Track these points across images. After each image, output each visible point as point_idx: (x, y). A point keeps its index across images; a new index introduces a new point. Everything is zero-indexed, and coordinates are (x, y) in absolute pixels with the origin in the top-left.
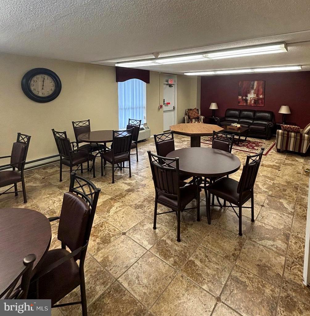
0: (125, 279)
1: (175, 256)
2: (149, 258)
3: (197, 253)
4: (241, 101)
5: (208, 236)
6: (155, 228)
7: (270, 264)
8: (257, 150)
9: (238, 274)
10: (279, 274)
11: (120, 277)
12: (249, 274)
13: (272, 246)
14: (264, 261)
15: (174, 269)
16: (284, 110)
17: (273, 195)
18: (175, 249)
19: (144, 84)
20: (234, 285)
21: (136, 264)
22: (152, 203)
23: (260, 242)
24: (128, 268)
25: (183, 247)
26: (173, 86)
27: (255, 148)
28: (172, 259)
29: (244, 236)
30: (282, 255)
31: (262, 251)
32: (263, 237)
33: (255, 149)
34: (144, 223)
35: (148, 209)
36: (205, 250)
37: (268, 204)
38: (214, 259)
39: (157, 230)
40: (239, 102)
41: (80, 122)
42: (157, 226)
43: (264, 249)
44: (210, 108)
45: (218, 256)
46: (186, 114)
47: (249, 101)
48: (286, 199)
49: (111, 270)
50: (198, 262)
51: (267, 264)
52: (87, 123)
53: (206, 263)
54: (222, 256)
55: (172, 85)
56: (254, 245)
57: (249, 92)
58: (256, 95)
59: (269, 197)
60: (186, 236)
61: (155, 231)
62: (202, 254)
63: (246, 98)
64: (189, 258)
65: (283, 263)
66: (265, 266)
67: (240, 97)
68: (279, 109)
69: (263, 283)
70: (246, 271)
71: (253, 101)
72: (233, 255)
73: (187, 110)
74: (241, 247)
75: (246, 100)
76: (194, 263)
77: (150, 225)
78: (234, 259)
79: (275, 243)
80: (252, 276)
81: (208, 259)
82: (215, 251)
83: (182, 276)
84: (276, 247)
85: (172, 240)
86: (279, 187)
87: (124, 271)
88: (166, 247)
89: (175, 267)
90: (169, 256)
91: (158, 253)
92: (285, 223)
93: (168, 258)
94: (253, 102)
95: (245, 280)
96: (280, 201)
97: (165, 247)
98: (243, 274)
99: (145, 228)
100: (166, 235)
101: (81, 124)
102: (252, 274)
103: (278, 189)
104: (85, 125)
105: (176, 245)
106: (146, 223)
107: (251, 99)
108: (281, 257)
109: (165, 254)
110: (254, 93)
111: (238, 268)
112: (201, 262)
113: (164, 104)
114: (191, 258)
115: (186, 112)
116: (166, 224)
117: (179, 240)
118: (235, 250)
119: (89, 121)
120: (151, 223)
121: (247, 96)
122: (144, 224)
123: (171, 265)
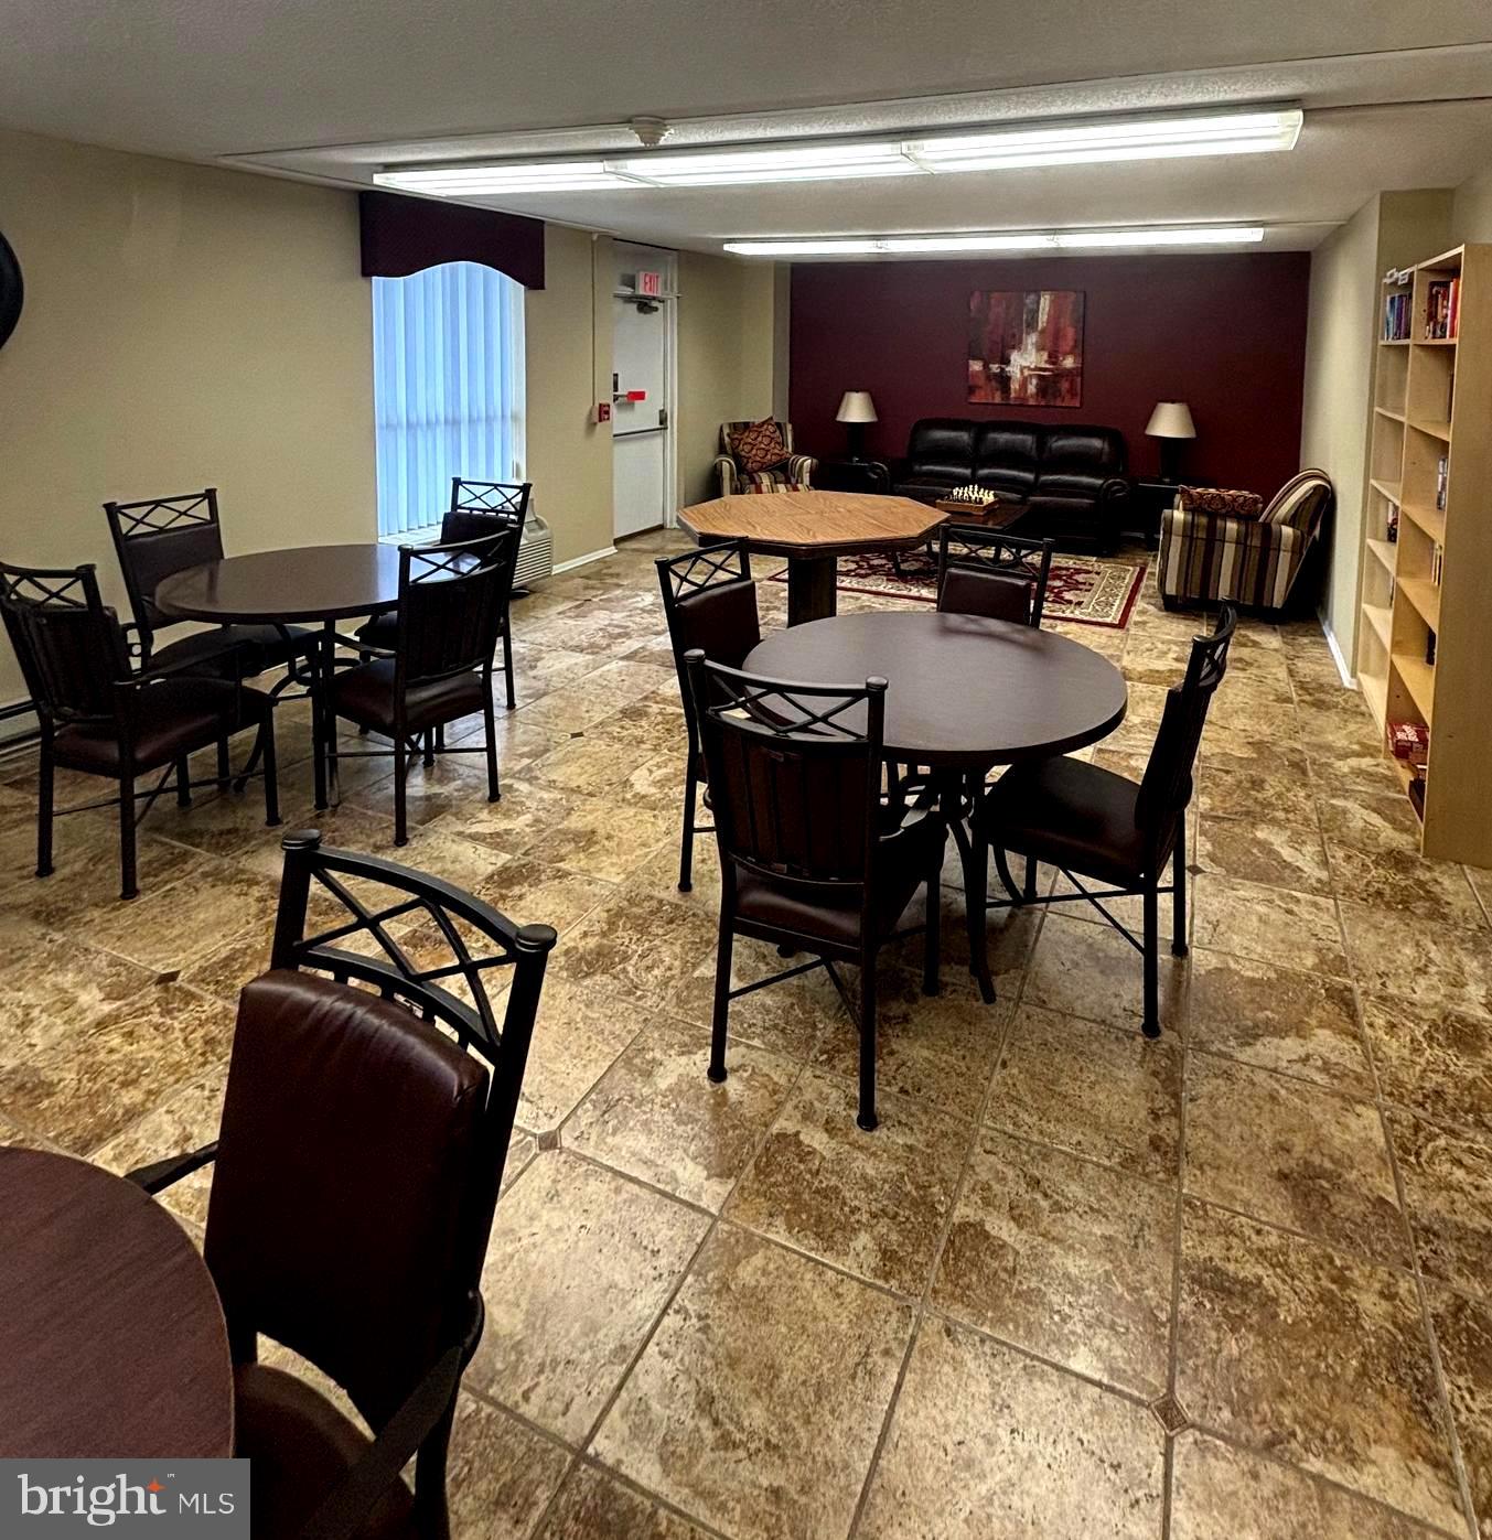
0: (636, 1433)
1: (874, 1216)
2: (738, 1262)
3: (984, 1176)
4: (981, 381)
5: (1004, 1065)
6: (718, 1072)
7: (1331, 1157)
8: (1079, 603)
9: (1213, 1249)
10: (1382, 1201)
11: (595, 1428)
12: (1259, 1232)
13: (1305, 1060)
14: (1299, 1144)
15: (894, 1295)
16: (1169, 423)
17: (1220, 813)
18: (864, 1176)
19: (514, 290)
20: (1213, 1310)
21: (671, 1321)
22: (661, 931)
23: (1245, 1055)
24: (631, 1357)
25: (900, 1152)
26: (656, 309)
27: (1067, 596)
28: (863, 1239)
29: (1168, 1037)
30: (1361, 1102)
31: (1273, 1098)
32: (1250, 1023)
33: (1070, 602)
34: (649, 1056)
35: (649, 969)
36: (1016, 1148)
37: (1213, 858)
38: (1074, 1190)
39: (733, 1085)
40: (972, 390)
41: (158, 503)
42: (731, 1057)
43: (1277, 1086)
44: (840, 418)
45: (1090, 1170)
46: (722, 449)
47: (1015, 386)
48: (1274, 821)
49: (526, 1396)
50: (1001, 1228)
51: (1316, 1159)
52: (203, 511)
53: (1044, 1225)
54: (1106, 1162)
55: (655, 304)
56: (1228, 1076)
57: (1017, 344)
58: (1045, 356)
59: (1207, 824)
60: (895, 1089)
61: (724, 1094)
62: (1010, 1173)
63: (1002, 370)
64: (948, 1214)
65: (1381, 1142)
66: (1312, 1173)
67: (976, 366)
68: (1148, 416)
69: (1336, 1267)
70: (1243, 1219)
71: (1034, 381)
72: (1156, 1144)
73: (726, 431)
74: (1176, 1096)
75: (1004, 380)
76: (987, 1236)
77: (683, 1060)
78: (1166, 1170)
79: (1310, 1046)
80: (1273, 1240)
81: (1046, 1195)
82: (1062, 1142)
83: (948, 1332)
84: (1319, 1063)
85: (830, 1128)
86: (1227, 772)
87: (608, 1381)
88: (810, 1171)
89: (893, 1282)
90: (843, 1229)
91: (779, 1221)
92: (1314, 941)
93: (838, 1236)
94: (1032, 389)
95: (1250, 1270)
96: (1260, 835)
97: (808, 1177)
98: (1235, 1241)
99: (663, 1084)
100: (789, 1106)
101: (161, 518)
102: (1274, 1232)
103: (1229, 779)
104: (184, 521)
105: (861, 1148)
106: (658, 1054)
107: (1026, 373)
108: (1359, 1108)
109: (819, 1220)
110: (1039, 348)
111: (1201, 1213)
112: (1018, 1220)
113: (616, 398)
114: (962, 1212)
115: (721, 439)
116: (772, 1036)
117: (869, 1120)
118: (1156, 1116)
119: (210, 495)
120: (686, 1050)
121: (1007, 362)
122: (649, 1062)
123: (868, 1277)
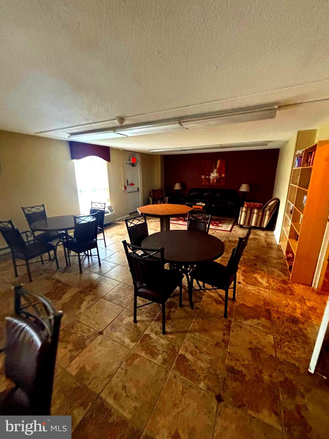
0: (110, 393)
1: (163, 352)
2: (134, 360)
3: (186, 345)
4: (204, 180)
5: (194, 322)
6: (135, 321)
7: (262, 346)
8: (222, 226)
9: (233, 363)
10: (272, 356)
11: (102, 391)
12: (243, 360)
13: (258, 324)
14: (254, 342)
15: (165, 369)
16: (244, 188)
17: (246, 271)
18: (162, 344)
20: (231, 377)
21: (120, 370)
22: (128, 292)
23: (245, 322)
24: (110, 376)
25: (170, 339)
27: (219, 225)
28: (160, 356)
29: (229, 318)
30: (269, 334)
31: (250, 332)
32: (247, 316)
33: (220, 226)
34: (123, 317)
35: (125, 299)
36: (194, 340)
37: (244, 280)
38: (205, 349)
39: (138, 324)
40: (202, 182)
41: (33, 207)
42: (138, 318)
43: (251, 329)
44: (174, 189)
45: (208, 345)
46: (150, 196)
47: (211, 181)
48: (258, 273)
49: (90, 384)
50: (189, 356)
51: (258, 346)
53: (198, 356)
54: (212, 344)
55: (135, 165)
56: (241, 327)
57: (212, 172)
58: (218, 174)
59: (243, 273)
60: (170, 326)
61: (136, 325)
62: (192, 345)
63: (209, 177)
64: (178, 352)
65: (273, 342)
66: (256, 348)
67: (203, 177)
69: (259, 369)
70: (240, 357)
72: (223, 340)
73: (151, 192)
74: (229, 331)
75: (209, 179)
76: (185, 357)
77: (129, 318)
78: (225, 346)
79: (260, 321)
80: (246, 362)
81: (199, 350)
82: (204, 339)
83: (175, 377)
84: (261, 325)
85: (156, 333)
86: (249, 262)
87: (105, 382)
88: (151, 342)
89: (165, 366)
90: (156, 354)
91: (144, 352)
92: (263, 299)
93: (155, 355)
94: (215, 181)
95: (241, 369)
96: (254, 276)
97: (150, 343)
98: (238, 362)
99: (124, 323)
100: (148, 328)
101: (34, 210)
102: (246, 360)
103: (249, 263)
105: (162, 338)
106: (125, 317)
107: (214, 178)
108: (269, 335)
109: (152, 352)
110: (217, 172)
111: (231, 356)
112: (192, 355)
113: (128, 185)
114: (181, 352)
115: (150, 193)
116: (147, 314)
117: (164, 333)
118: (224, 335)
119: (43, 205)
120: (130, 316)
122: (122, 318)
123: (160, 364)
